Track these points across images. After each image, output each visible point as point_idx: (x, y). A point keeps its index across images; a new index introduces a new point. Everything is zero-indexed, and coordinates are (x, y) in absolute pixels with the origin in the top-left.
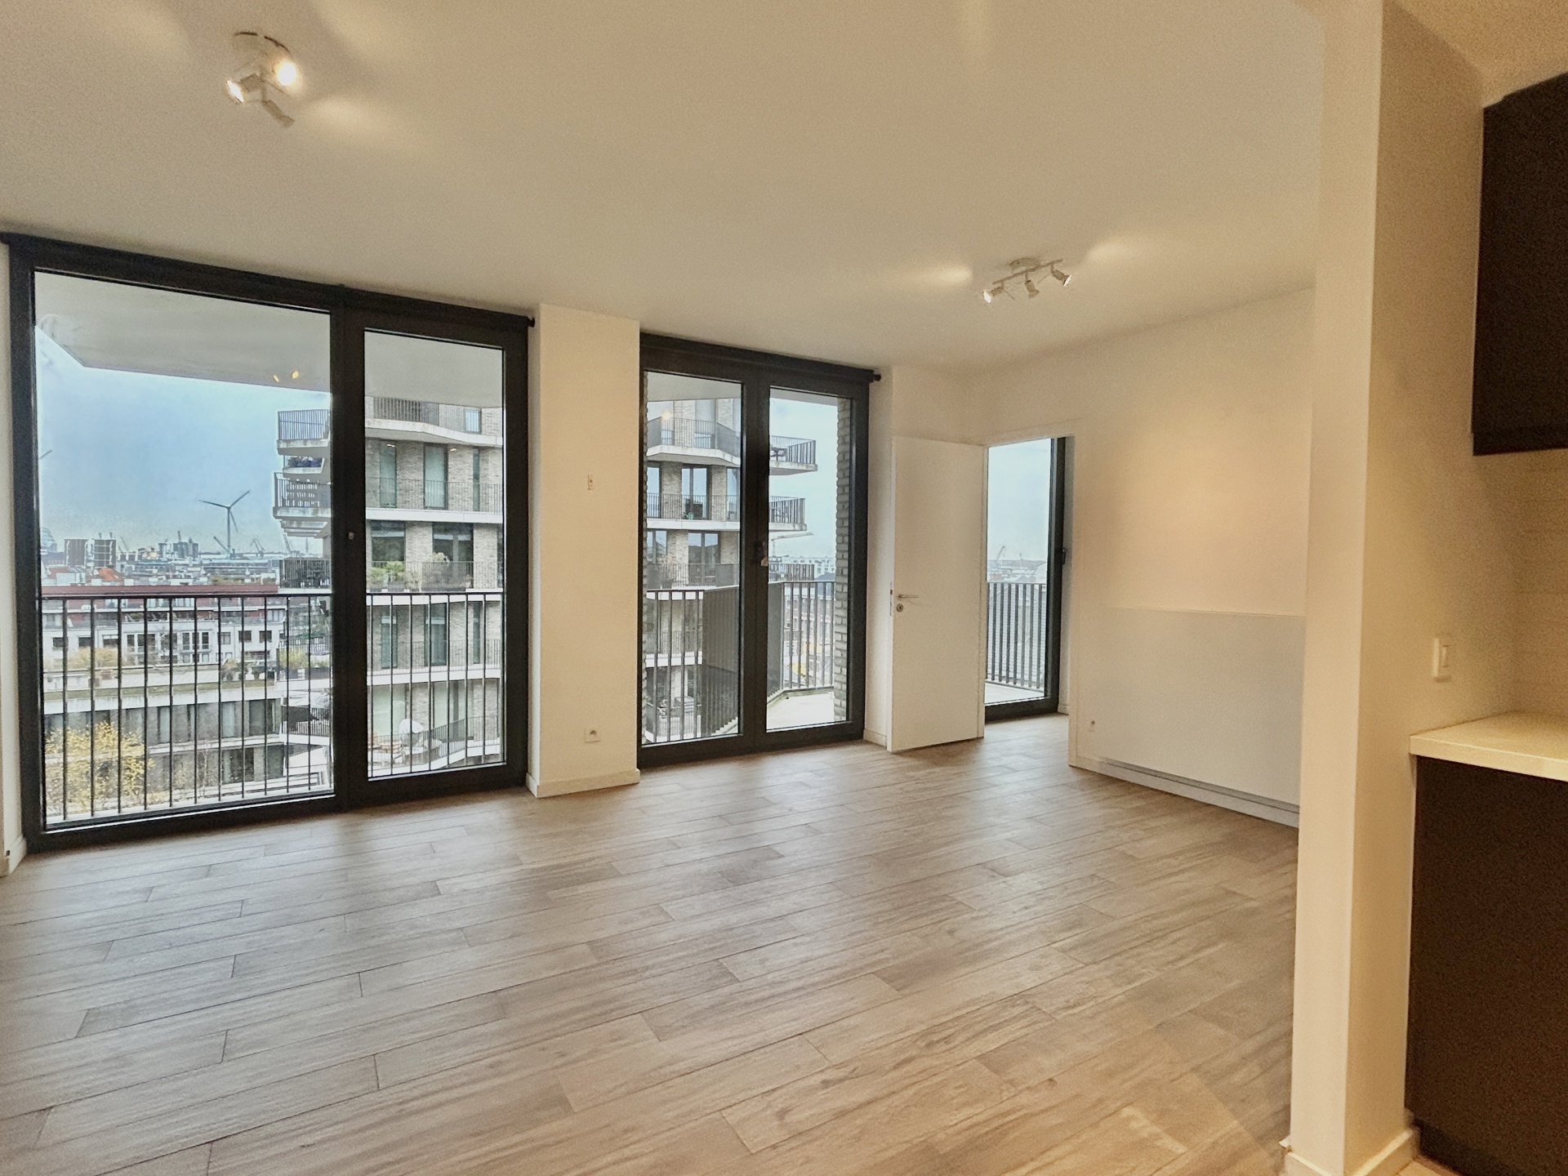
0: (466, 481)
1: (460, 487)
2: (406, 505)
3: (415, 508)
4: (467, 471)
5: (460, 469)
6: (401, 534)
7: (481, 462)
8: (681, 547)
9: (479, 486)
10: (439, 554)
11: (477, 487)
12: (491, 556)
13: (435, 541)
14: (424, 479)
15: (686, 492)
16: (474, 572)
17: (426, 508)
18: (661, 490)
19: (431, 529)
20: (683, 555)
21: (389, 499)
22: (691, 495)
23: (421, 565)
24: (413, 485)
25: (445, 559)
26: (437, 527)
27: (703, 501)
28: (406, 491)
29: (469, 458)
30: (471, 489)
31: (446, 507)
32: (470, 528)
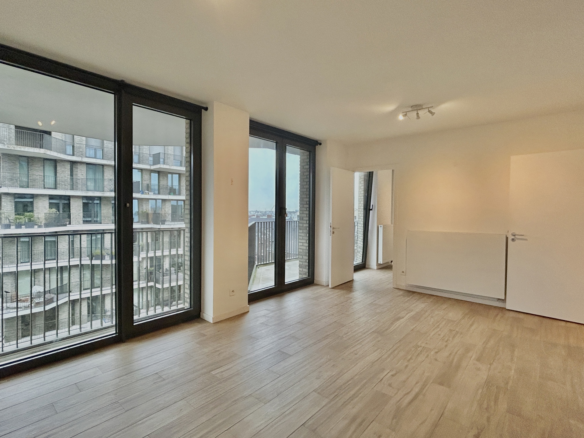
0: (66, 176)
1: (64, 179)
2: (33, 187)
3: (39, 188)
4: (67, 172)
5: (63, 171)
6: (31, 200)
7: (74, 169)
8: (168, 207)
9: (73, 178)
10: (53, 209)
11: (72, 179)
12: (80, 210)
13: (50, 203)
14: (44, 174)
15: (170, 184)
16: (71, 217)
17: (45, 188)
18: (159, 183)
19: (48, 198)
20: (169, 210)
21: (25, 184)
22: (172, 185)
23: (43, 214)
24: (38, 177)
25: (56, 212)
26: (51, 197)
27: (177, 188)
28: (34, 180)
29: (68, 166)
30: (69, 180)
31: (56, 188)
32: (68, 198)
